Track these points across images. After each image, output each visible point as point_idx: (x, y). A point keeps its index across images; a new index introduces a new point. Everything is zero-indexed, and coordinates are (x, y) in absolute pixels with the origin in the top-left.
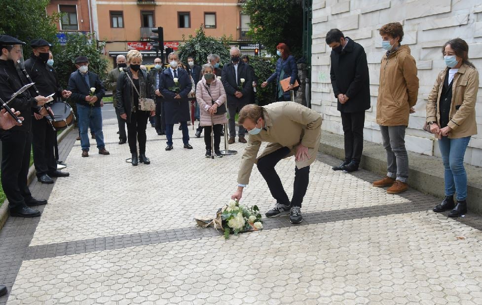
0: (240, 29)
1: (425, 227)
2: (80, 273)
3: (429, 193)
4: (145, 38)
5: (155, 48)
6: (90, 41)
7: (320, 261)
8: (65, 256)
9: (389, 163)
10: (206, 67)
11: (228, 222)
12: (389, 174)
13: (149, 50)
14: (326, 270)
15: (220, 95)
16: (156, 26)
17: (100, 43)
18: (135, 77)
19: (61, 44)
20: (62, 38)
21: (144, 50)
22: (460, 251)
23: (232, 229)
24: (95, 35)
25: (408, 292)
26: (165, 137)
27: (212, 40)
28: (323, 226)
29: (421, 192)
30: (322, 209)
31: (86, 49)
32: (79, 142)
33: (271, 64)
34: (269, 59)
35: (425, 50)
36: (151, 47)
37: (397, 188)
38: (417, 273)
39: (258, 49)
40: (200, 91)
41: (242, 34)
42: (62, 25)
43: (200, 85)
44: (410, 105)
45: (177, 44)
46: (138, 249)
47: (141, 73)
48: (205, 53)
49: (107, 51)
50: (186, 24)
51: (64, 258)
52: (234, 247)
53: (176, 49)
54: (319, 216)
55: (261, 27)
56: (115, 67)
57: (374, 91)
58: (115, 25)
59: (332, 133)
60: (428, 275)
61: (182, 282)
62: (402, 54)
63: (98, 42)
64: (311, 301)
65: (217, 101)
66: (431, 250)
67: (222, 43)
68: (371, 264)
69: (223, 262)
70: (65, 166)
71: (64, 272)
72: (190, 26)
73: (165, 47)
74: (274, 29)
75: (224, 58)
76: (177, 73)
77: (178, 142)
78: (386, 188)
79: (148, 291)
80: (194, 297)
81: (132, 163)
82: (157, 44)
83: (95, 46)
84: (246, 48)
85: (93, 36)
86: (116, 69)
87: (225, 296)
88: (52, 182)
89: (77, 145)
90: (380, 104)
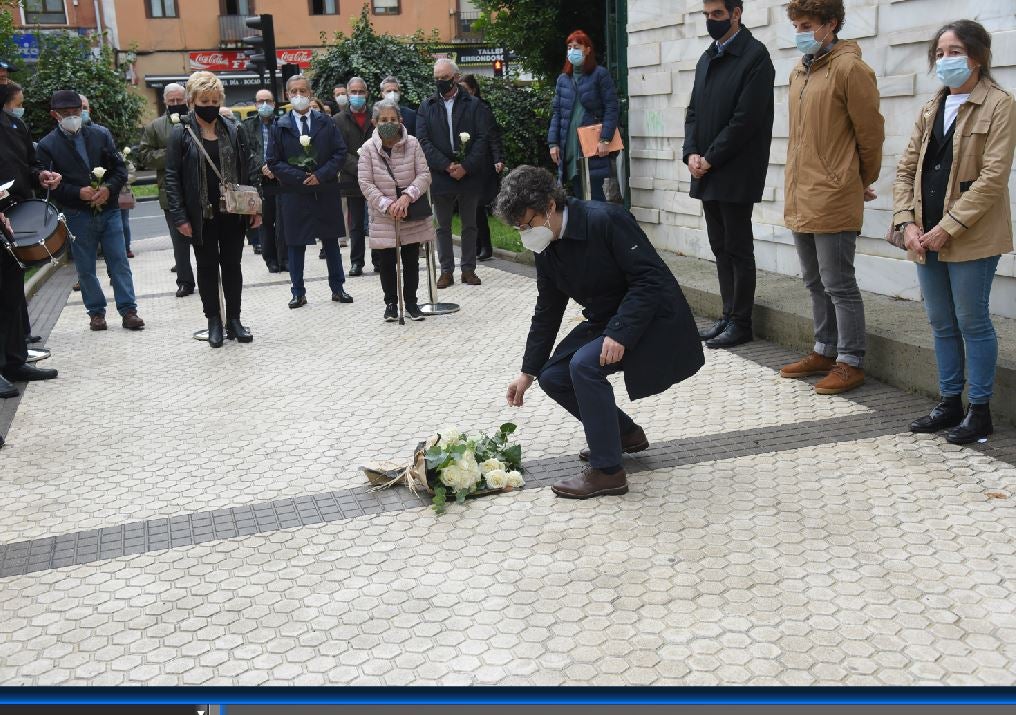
0: (457, 14)
1: (907, 470)
2: (89, 611)
3: (916, 391)
4: (231, 42)
5: (255, 66)
6: (96, 51)
7: (662, 559)
8: (50, 570)
9: (819, 322)
10: (382, 108)
11: (440, 473)
12: (818, 347)
13: (241, 70)
14: (675, 580)
15: (416, 175)
16: (256, 13)
17: (122, 56)
18: (210, 136)
19: (25, 60)
20: (26, 45)
21: (229, 69)
22: (995, 527)
23: (450, 489)
24: (109, 37)
25: (875, 627)
26: (287, 276)
27: (392, 42)
28: (666, 476)
29: (897, 388)
30: (662, 436)
31: (88, 70)
32: (78, 296)
33: (532, 95)
34: (528, 84)
35: (897, 50)
36: (247, 63)
37: (839, 381)
38: (893, 581)
39: (500, 62)
40: (368, 165)
41: (462, 26)
42: (27, 13)
43: (367, 150)
44: (864, 182)
45: (308, 55)
46: (228, 545)
47: (222, 126)
48: (375, 74)
49: (141, 75)
50: (329, 6)
51: (49, 575)
52: (458, 532)
53: (306, 66)
55: (506, 9)
56: (161, 114)
57: (778, 152)
58: (157, 11)
59: (681, 255)
60: (920, 586)
61: (334, 621)
62: (843, 61)
63: (116, 52)
64: (642, 653)
65: (409, 190)
66: (927, 525)
67: (416, 50)
68: (782, 561)
69: (431, 569)
70: (46, 354)
71: (48, 611)
72: (337, 11)
73: (280, 62)
74: (537, 12)
75: (420, 86)
76: (309, 123)
77: (318, 288)
78: (813, 381)
79: (253, 647)
80: (364, 655)
81: (208, 340)
82: (260, 56)
83: (110, 64)
84: (473, 59)
85: (105, 40)
86: (165, 116)
87: (439, 651)
88: (15, 394)
89: (76, 303)
90: (793, 184)
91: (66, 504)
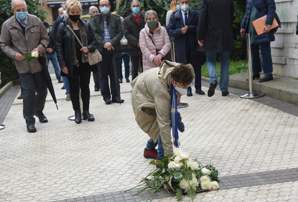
10: (148, 14)
11: (178, 182)
15: (164, 44)
18: (76, 28)
23: (183, 190)
40: (144, 39)
43: (143, 33)
47: (81, 24)
49: (45, 1)
54: (285, 174)
70: (3, 127)
81: (75, 120)
91: (11, 195)
